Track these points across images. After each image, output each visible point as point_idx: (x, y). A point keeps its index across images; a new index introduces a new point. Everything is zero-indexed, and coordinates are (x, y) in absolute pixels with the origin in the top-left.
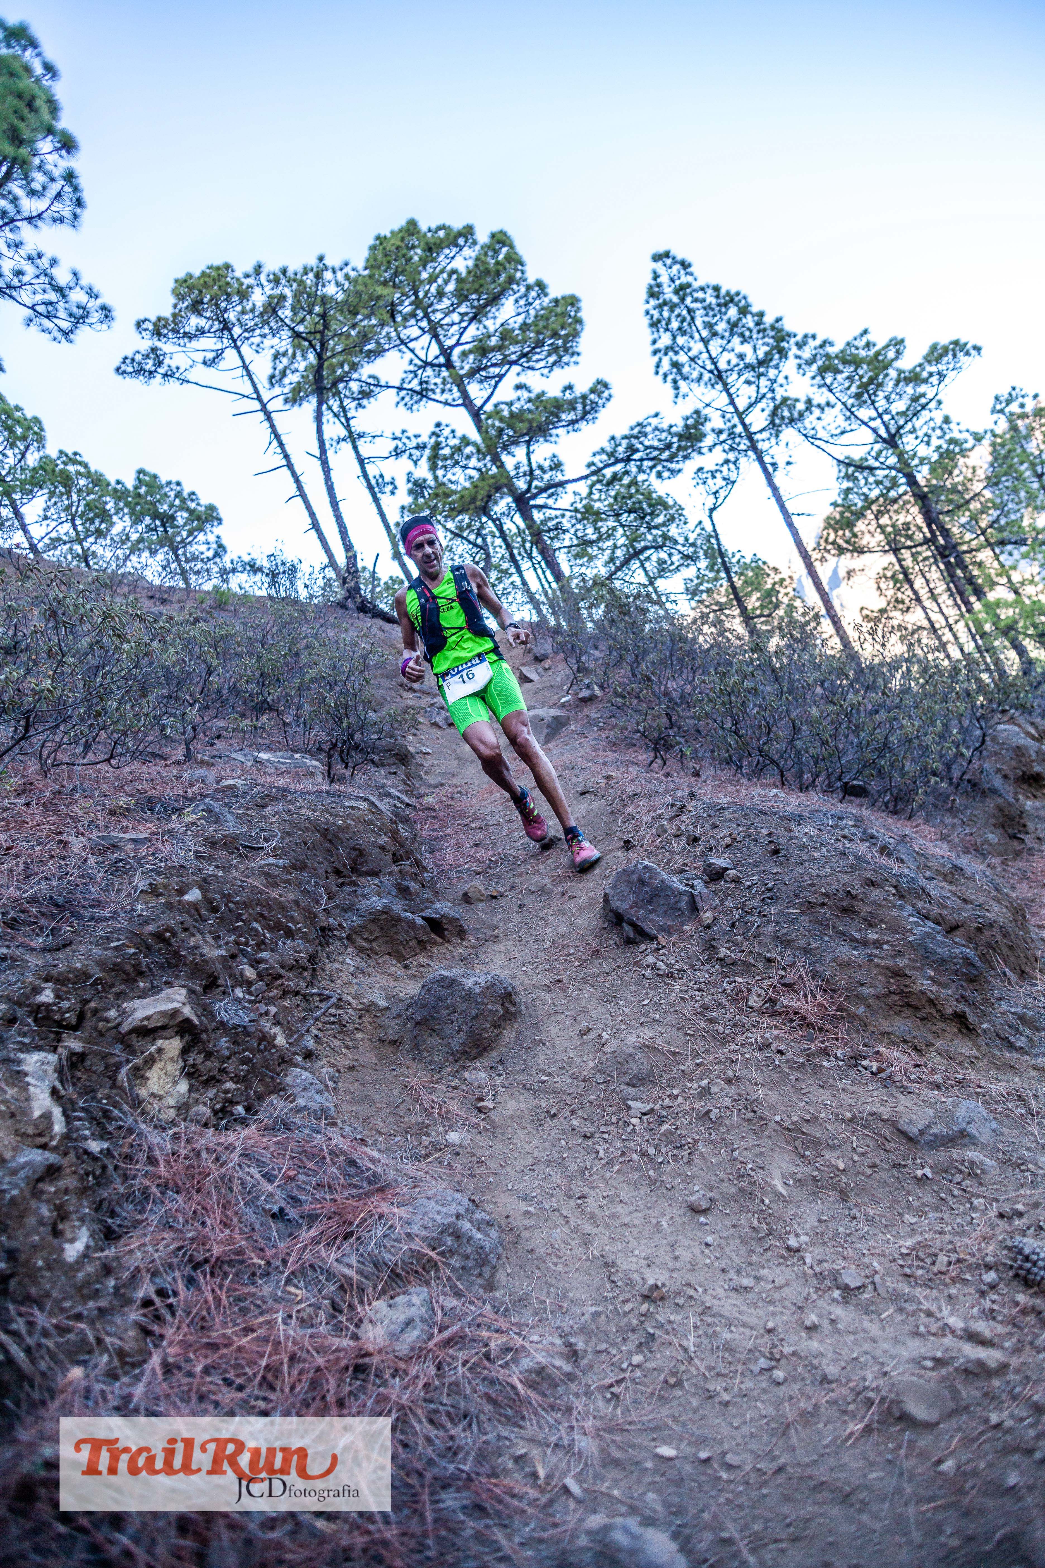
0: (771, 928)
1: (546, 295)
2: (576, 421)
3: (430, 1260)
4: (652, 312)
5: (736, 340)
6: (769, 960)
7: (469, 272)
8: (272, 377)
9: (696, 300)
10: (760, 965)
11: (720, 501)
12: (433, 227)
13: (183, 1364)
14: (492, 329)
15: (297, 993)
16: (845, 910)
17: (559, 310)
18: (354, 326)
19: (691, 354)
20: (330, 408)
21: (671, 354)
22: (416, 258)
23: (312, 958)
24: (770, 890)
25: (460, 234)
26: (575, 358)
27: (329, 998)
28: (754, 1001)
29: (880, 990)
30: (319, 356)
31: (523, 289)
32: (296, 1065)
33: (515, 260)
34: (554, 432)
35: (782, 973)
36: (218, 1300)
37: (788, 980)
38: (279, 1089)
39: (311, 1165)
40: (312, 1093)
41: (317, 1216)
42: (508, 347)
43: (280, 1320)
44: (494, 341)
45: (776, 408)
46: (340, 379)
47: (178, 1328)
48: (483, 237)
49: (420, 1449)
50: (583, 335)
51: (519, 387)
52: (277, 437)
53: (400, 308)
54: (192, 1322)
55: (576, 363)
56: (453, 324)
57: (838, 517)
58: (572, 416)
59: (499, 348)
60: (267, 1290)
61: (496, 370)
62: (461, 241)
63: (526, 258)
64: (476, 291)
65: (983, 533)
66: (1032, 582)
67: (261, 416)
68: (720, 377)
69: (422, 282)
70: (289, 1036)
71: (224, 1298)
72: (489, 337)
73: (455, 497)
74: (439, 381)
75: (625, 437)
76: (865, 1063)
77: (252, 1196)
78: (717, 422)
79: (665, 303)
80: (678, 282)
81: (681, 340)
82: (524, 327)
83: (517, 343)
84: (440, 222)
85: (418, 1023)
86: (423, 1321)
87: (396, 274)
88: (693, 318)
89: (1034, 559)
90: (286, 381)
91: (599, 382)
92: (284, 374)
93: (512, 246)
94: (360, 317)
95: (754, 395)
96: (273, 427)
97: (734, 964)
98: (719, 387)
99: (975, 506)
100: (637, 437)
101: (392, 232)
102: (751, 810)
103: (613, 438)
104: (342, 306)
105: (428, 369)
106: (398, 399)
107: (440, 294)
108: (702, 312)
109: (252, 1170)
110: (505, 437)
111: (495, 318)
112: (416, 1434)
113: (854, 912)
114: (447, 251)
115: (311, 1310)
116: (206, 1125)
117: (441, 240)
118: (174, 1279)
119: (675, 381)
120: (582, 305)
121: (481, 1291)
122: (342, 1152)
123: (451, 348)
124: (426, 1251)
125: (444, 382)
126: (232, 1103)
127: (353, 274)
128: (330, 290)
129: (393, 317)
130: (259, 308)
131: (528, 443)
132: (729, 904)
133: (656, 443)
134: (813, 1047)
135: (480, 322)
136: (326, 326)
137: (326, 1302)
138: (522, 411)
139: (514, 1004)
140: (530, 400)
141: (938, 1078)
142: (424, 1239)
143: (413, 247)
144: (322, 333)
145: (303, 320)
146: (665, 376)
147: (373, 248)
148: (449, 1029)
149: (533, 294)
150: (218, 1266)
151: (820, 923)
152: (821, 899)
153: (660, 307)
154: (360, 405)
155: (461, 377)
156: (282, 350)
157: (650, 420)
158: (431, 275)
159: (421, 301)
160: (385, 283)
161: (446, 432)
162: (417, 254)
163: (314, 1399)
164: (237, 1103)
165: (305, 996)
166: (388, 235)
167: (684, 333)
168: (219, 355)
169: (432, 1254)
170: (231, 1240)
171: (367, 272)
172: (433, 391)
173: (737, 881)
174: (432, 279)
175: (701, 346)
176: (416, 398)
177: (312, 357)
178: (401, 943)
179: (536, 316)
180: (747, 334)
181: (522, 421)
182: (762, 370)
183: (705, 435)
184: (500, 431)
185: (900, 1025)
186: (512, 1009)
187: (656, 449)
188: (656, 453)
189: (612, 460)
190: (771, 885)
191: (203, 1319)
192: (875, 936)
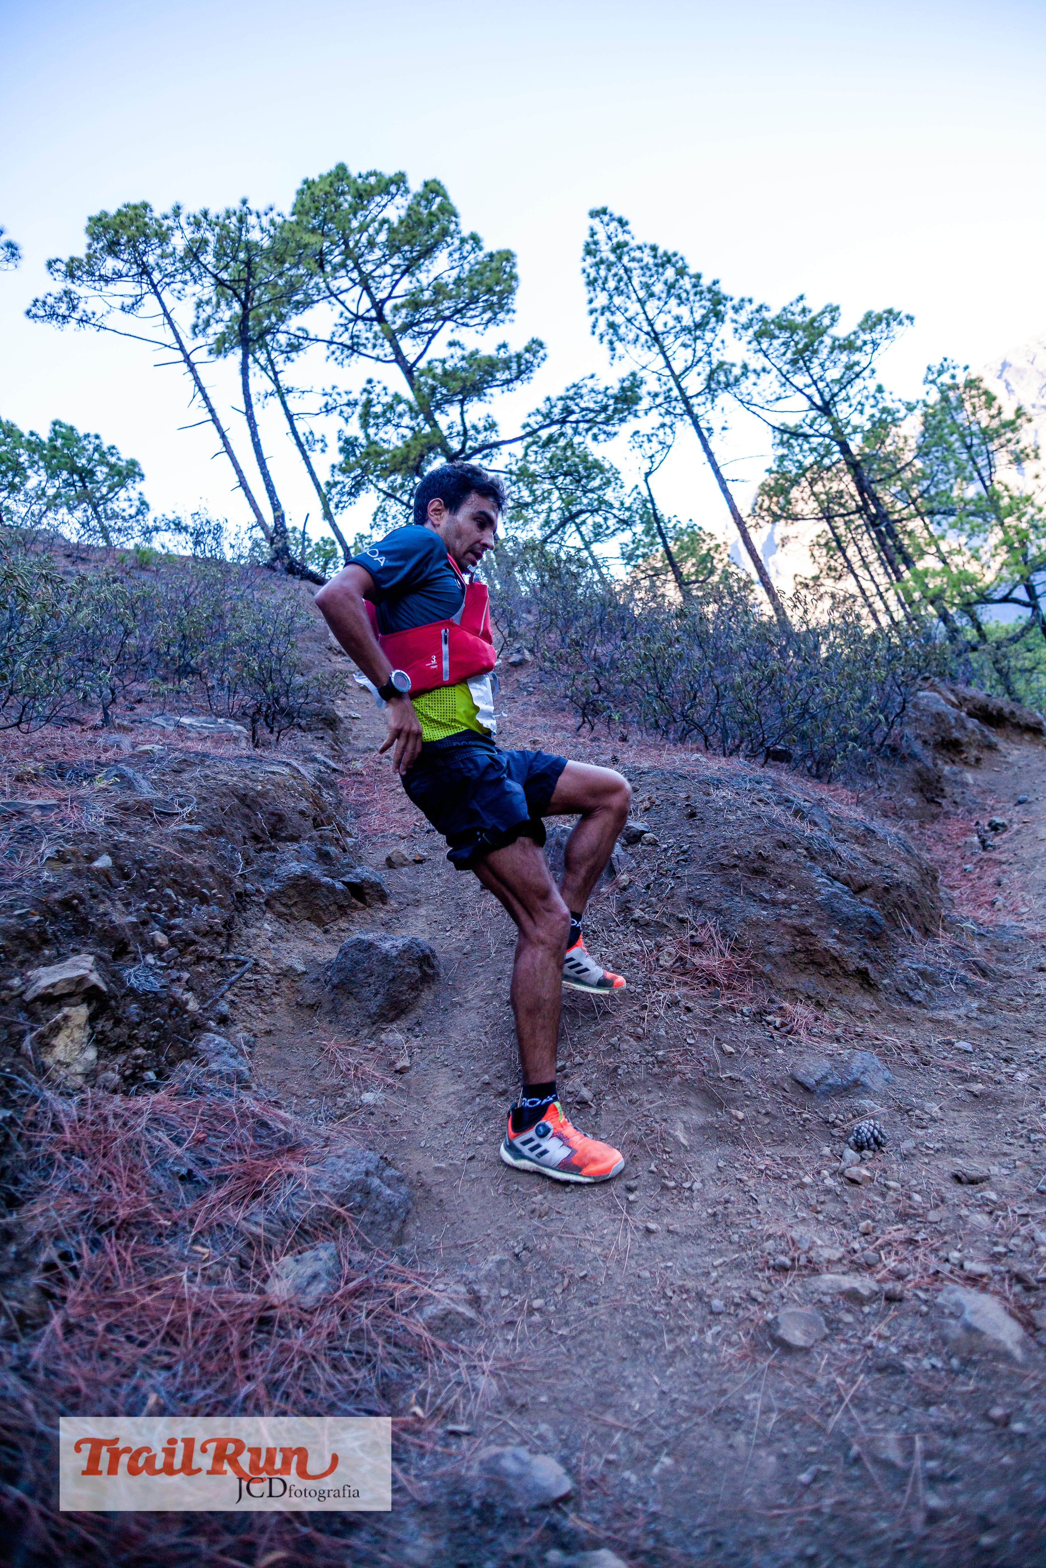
0: (685, 889)
1: (481, 249)
2: (511, 381)
3: (339, 1216)
4: (589, 270)
5: (673, 301)
6: (682, 921)
7: (401, 222)
8: (195, 326)
9: (633, 260)
10: (672, 926)
11: (655, 465)
12: (364, 172)
13: (84, 1324)
14: (425, 283)
15: (211, 959)
16: (757, 872)
17: (494, 265)
18: (281, 275)
19: (628, 315)
20: (256, 361)
21: (607, 314)
22: (346, 205)
23: (228, 924)
24: (684, 852)
25: (392, 182)
26: (511, 315)
27: (245, 963)
28: (666, 961)
29: (787, 949)
30: (244, 306)
31: (457, 242)
32: (209, 1030)
33: (448, 211)
34: (488, 391)
35: (693, 933)
36: (122, 1260)
37: (697, 940)
38: (191, 1054)
39: (222, 1128)
40: (226, 1058)
41: (226, 1177)
42: (441, 302)
43: (185, 1278)
44: (427, 295)
45: (713, 372)
46: (267, 331)
47: (82, 1289)
48: (415, 186)
49: (322, 1394)
50: (518, 291)
51: (452, 344)
52: (202, 389)
53: (329, 258)
54: (96, 1283)
55: (512, 321)
56: (384, 277)
57: (772, 483)
58: (506, 375)
59: (432, 303)
60: (173, 1249)
61: (429, 326)
62: (393, 189)
63: (459, 210)
64: (408, 242)
65: (914, 502)
66: (959, 552)
67: (184, 367)
68: (656, 339)
69: (352, 231)
70: (203, 1002)
71: (128, 1258)
72: (422, 291)
73: (387, 456)
74: (370, 335)
75: (561, 398)
76: (769, 1018)
77: (159, 1159)
78: (651, 385)
79: (602, 262)
80: (615, 240)
81: (618, 300)
82: (458, 281)
83: (450, 298)
84: (370, 168)
85: (335, 987)
86: (330, 1274)
87: (324, 222)
88: (630, 278)
89: (962, 530)
90: (210, 331)
91: (534, 341)
92: (207, 323)
93: (445, 196)
94: (287, 265)
95: (690, 358)
96: (197, 379)
97: (647, 924)
98: (656, 349)
99: (907, 475)
100: (572, 399)
101: (321, 177)
102: (671, 773)
103: (548, 399)
104: (268, 253)
105: (359, 322)
106: (328, 353)
107: (371, 244)
108: (639, 272)
109: (160, 1134)
110: (439, 396)
111: (428, 271)
112: (318, 1380)
113: (765, 874)
114: (378, 199)
115: (217, 1268)
116: (115, 1091)
117: (372, 187)
118: (79, 1243)
119: (611, 343)
120: (518, 260)
121: (390, 1244)
122: (254, 1115)
123: (383, 301)
124: (335, 1207)
125: (376, 337)
126: (143, 1069)
127: (279, 220)
128: (255, 236)
129: (322, 266)
130: (180, 253)
131: (462, 402)
132: (645, 866)
133: (592, 405)
134: (720, 1004)
135: (413, 275)
136: (251, 274)
137: (233, 1259)
138: (455, 369)
139: (432, 967)
140: (463, 358)
141: (838, 1031)
142: (333, 1196)
143: (343, 193)
144: (247, 282)
145: (226, 267)
146: (602, 336)
147: (301, 192)
148: (366, 992)
149: (468, 247)
150: (124, 1228)
151: (731, 884)
152: (733, 861)
153: (597, 265)
154: (288, 358)
155: (393, 333)
156: (205, 298)
157: (586, 381)
158: (361, 225)
159: (352, 251)
160: (313, 231)
161: (378, 389)
162: (347, 201)
163: (217, 1351)
164: (148, 1069)
165: (220, 962)
166: (317, 179)
167: (621, 293)
168: (138, 301)
169: (340, 1210)
170: (137, 1202)
171: (294, 218)
172: (364, 345)
173: (654, 843)
174: (363, 229)
175: (637, 306)
176: (347, 352)
177: (237, 307)
178: (321, 908)
179: (471, 271)
180: (684, 295)
181: (455, 380)
182: (698, 333)
183: (640, 399)
184: (433, 389)
185: (806, 981)
186: (431, 972)
187: (592, 411)
188: (591, 415)
189: (548, 421)
190: (685, 847)
191: (108, 1280)
192: (784, 897)
